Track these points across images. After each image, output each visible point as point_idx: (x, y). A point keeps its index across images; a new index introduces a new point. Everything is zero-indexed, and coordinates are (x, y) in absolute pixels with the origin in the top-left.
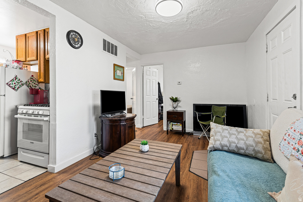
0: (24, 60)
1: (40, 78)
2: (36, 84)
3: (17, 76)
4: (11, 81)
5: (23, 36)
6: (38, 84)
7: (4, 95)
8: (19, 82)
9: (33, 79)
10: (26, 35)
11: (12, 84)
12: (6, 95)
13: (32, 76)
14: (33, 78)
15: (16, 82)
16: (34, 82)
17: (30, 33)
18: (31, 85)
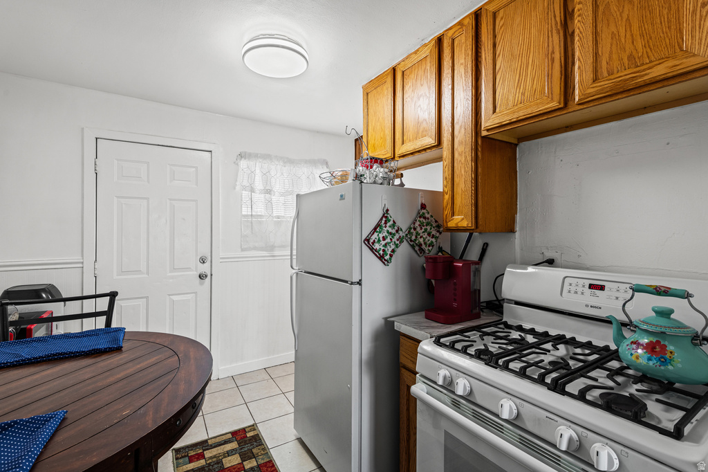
0: (389, 155)
1: (453, 215)
2: (433, 236)
3: (387, 210)
4: (375, 229)
5: (388, 74)
6: (438, 234)
7: (359, 283)
8: (394, 231)
9: (425, 218)
10: (394, 69)
11: (379, 241)
12: (363, 283)
13: (423, 206)
14: (427, 215)
15: (388, 232)
16: (428, 228)
17: (411, 54)
18: (421, 240)
